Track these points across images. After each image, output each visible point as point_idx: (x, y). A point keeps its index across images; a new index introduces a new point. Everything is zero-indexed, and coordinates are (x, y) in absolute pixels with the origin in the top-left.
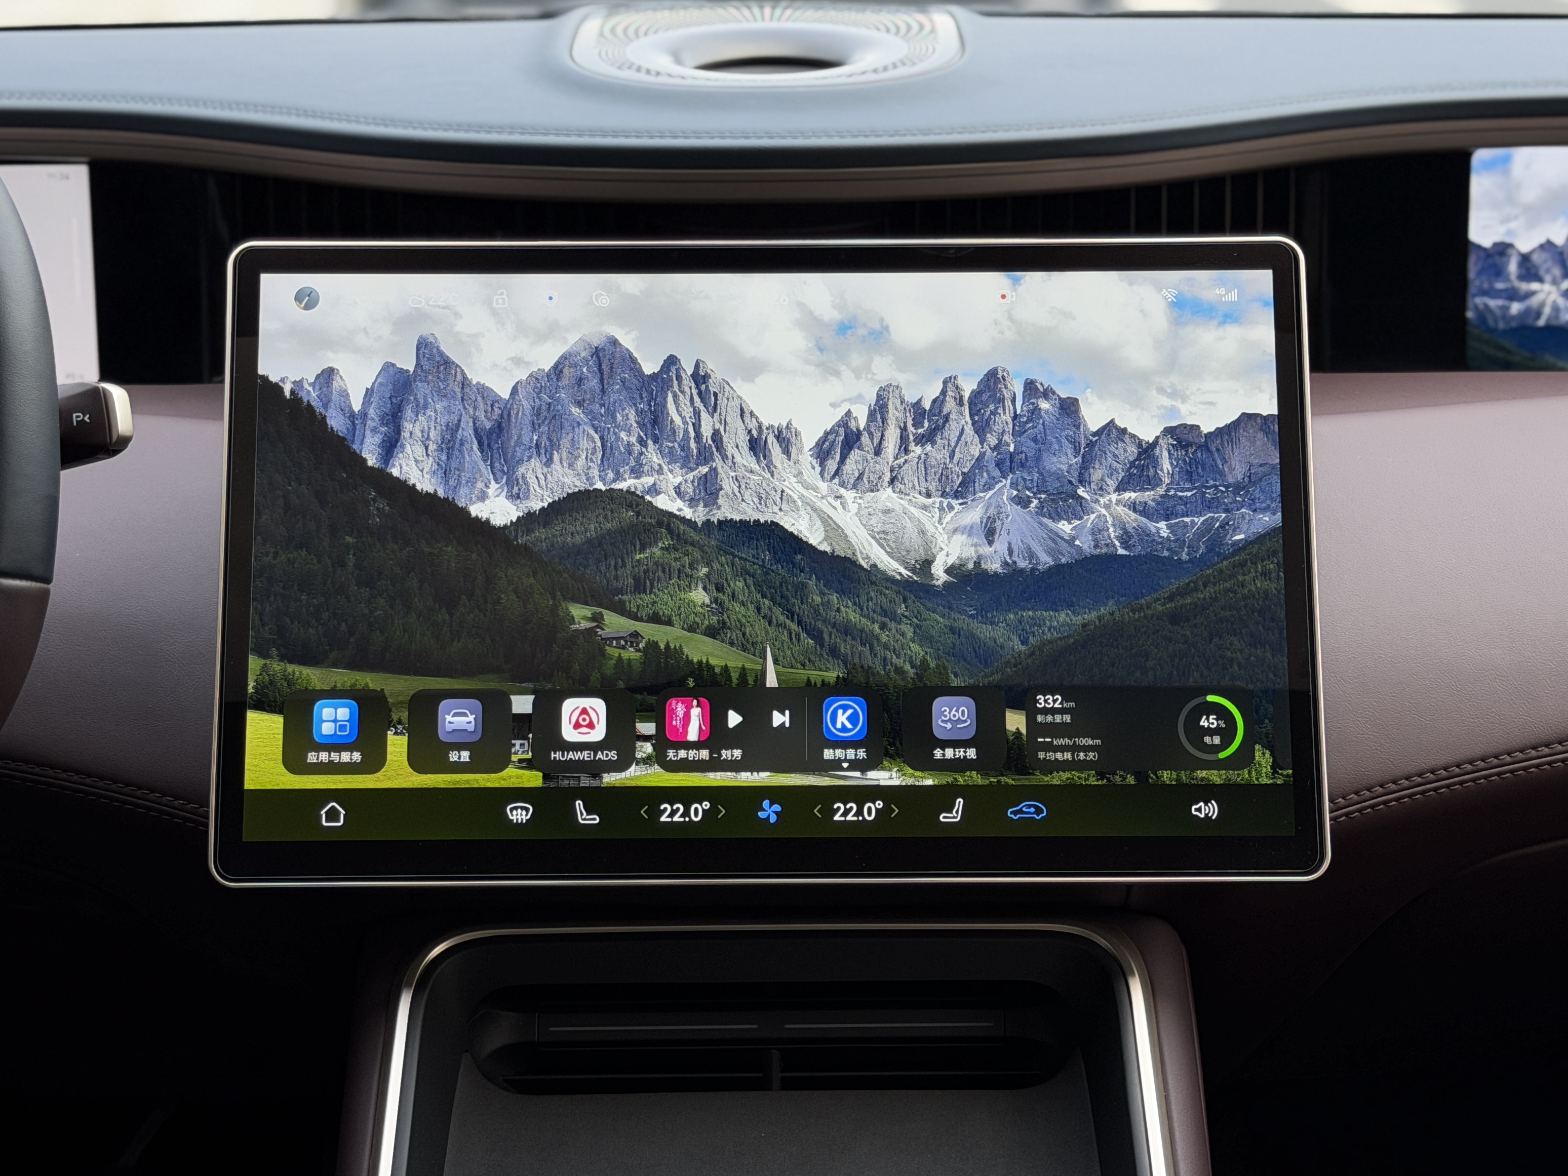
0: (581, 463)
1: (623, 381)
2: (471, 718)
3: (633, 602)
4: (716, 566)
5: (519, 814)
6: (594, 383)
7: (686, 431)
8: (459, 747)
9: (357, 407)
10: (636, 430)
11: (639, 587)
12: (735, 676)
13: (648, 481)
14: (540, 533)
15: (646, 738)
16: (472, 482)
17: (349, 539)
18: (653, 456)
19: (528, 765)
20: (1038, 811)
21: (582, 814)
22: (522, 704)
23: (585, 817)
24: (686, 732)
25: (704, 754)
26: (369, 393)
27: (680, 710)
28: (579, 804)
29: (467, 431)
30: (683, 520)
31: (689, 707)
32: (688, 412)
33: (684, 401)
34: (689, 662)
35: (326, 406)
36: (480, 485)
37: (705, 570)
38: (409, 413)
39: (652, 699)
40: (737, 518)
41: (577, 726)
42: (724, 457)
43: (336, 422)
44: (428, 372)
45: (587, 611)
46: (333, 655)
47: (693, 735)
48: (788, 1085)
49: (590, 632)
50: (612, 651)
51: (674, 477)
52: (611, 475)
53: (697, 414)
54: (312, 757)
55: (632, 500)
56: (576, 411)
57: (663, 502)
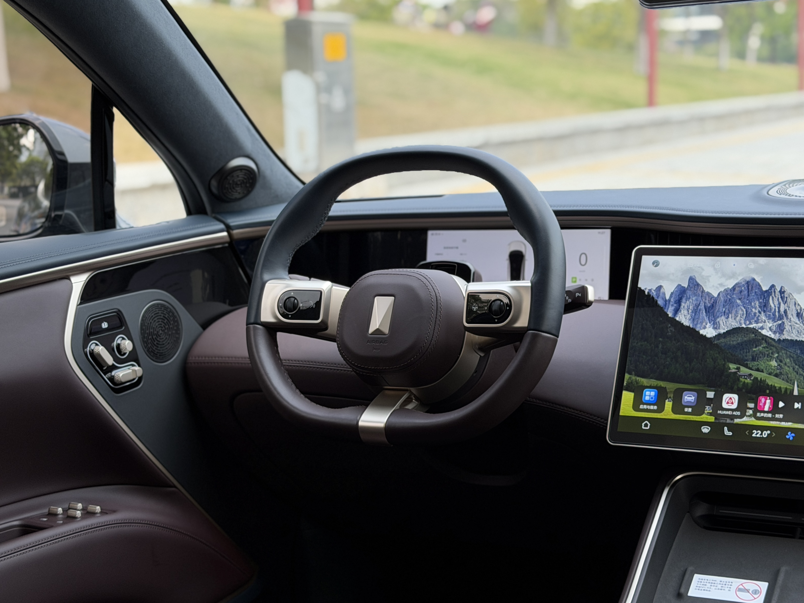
0: (738, 318)
1: (756, 292)
2: (693, 398)
3: (751, 364)
4: (780, 354)
5: (706, 430)
6: (746, 292)
7: (775, 309)
8: (688, 407)
9: (667, 298)
10: (758, 308)
11: (753, 359)
12: (783, 390)
13: (760, 325)
14: (722, 340)
15: (751, 409)
16: (702, 323)
17: (660, 339)
18: (763, 317)
19: (711, 414)
21: (726, 431)
22: (710, 395)
23: (727, 432)
24: (764, 408)
25: (770, 415)
26: (672, 293)
27: (763, 400)
28: (726, 428)
29: (702, 307)
30: (771, 338)
31: (766, 399)
32: (776, 303)
33: (776, 299)
34: (768, 385)
35: (658, 297)
36: (704, 324)
37: (776, 355)
38: (684, 300)
39: (754, 396)
40: (789, 338)
41: (728, 403)
42: (787, 318)
43: (660, 302)
44: (692, 288)
45: (735, 366)
46: (651, 375)
47: (766, 409)
49: (735, 373)
50: (742, 380)
51: (769, 324)
52: (748, 322)
53: (779, 304)
54: (641, 407)
55: (754, 331)
56: (738, 301)
57: (764, 332)
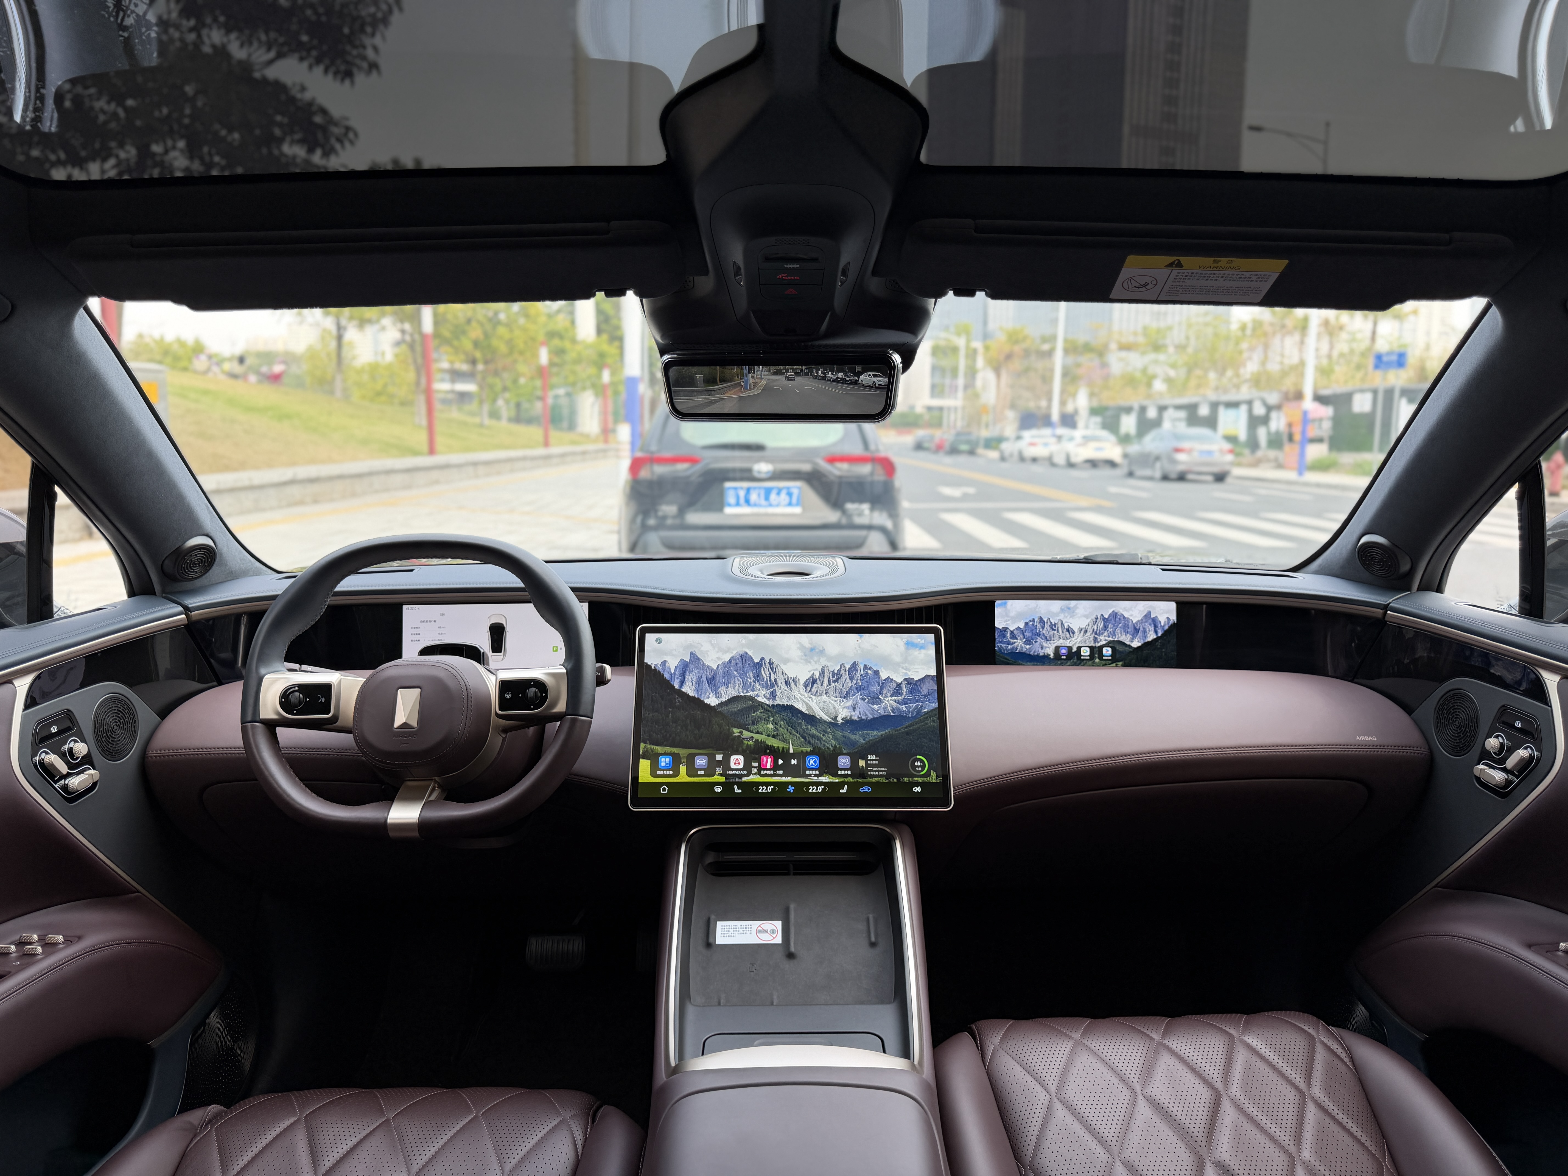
0: (736, 687)
1: (749, 664)
2: (705, 761)
3: (751, 728)
4: (775, 717)
5: (718, 789)
6: (741, 665)
7: (767, 679)
8: (701, 770)
9: (673, 672)
10: (753, 678)
11: (753, 723)
12: (781, 749)
13: (756, 693)
14: (725, 708)
15: (755, 767)
16: (705, 693)
17: (670, 709)
18: (757, 686)
19: (721, 775)
20: (869, 789)
22: (719, 757)
23: (737, 790)
24: (766, 766)
25: (772, 772)
26: (676, 667)
27: (765, 759)
28: (735, 786)
29: (704, 679)
30: (766, 704)
31: (767, 758)
32: (767, 673)
33: (766, 670)
34: (767, 745)
35: (664, 671)
36: (708, 694)
37: (772, 719)
38: (687, 673)
39: (757, 756)
40: (781, 704)
41: (735, 764)
42: (778, 686)
43: (667, 676)
44: (693, 662)
45: (738, 730)
46: (665, 743)
47: (768, 767)
48: (795, 874)
49: (739, 736)
50: (745, 742)
51: (763, 692)
52: (745, 691)
53: (770, 674)
54: (658, 773)
55: (751, 698)
56: (735, 673)
57: (760, 699)
